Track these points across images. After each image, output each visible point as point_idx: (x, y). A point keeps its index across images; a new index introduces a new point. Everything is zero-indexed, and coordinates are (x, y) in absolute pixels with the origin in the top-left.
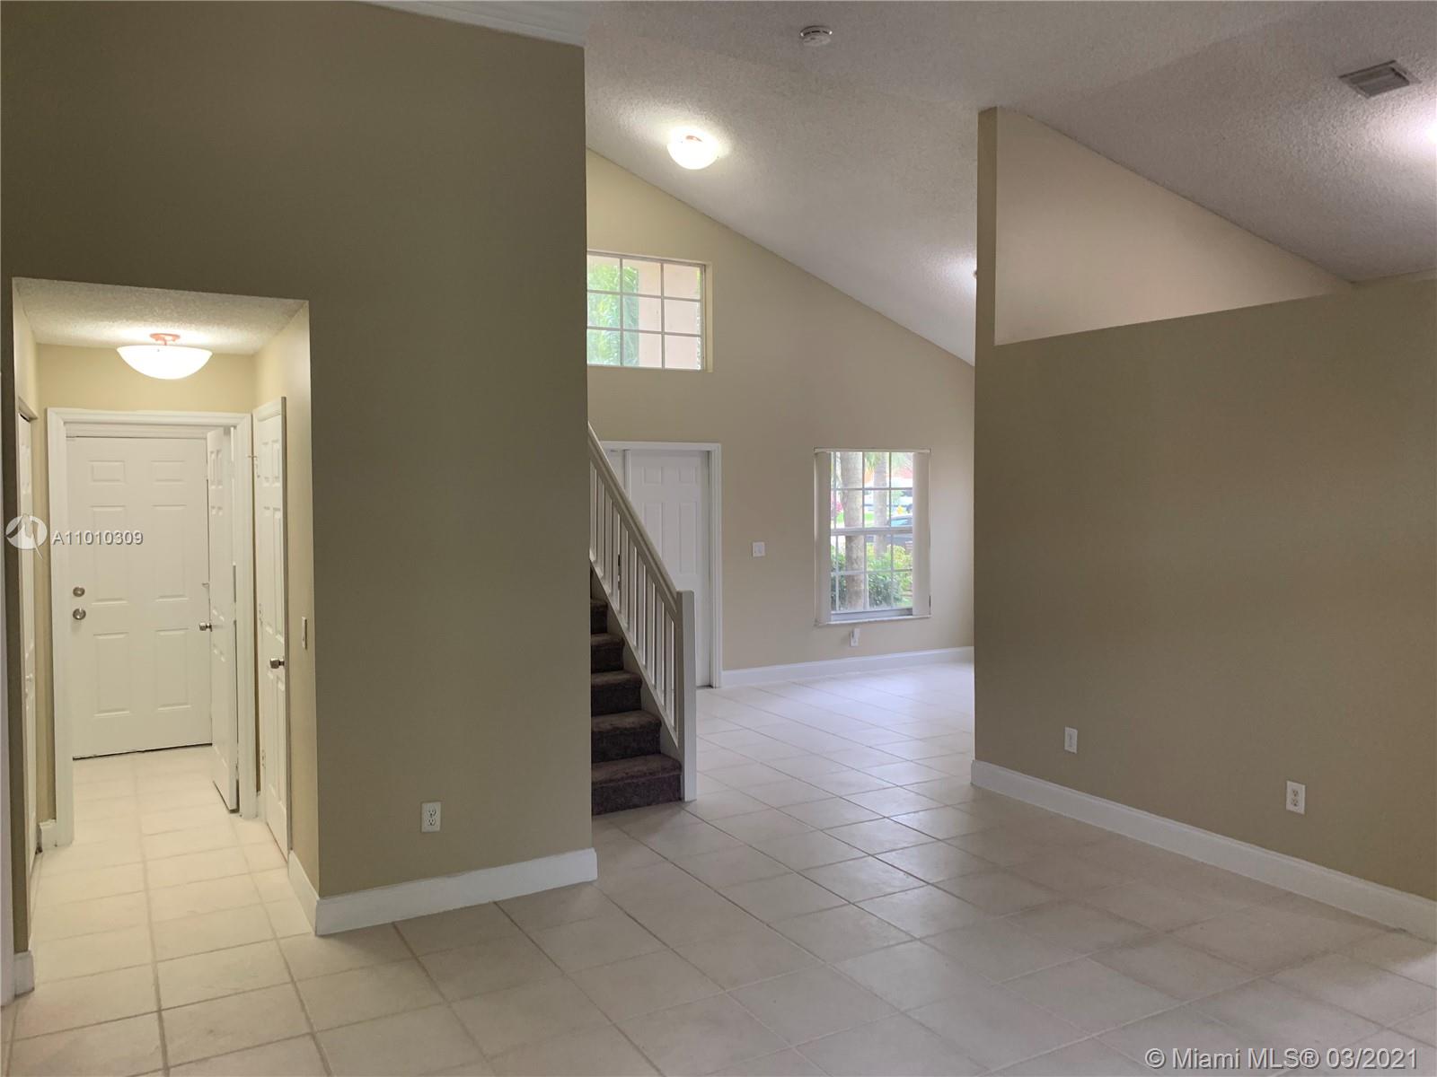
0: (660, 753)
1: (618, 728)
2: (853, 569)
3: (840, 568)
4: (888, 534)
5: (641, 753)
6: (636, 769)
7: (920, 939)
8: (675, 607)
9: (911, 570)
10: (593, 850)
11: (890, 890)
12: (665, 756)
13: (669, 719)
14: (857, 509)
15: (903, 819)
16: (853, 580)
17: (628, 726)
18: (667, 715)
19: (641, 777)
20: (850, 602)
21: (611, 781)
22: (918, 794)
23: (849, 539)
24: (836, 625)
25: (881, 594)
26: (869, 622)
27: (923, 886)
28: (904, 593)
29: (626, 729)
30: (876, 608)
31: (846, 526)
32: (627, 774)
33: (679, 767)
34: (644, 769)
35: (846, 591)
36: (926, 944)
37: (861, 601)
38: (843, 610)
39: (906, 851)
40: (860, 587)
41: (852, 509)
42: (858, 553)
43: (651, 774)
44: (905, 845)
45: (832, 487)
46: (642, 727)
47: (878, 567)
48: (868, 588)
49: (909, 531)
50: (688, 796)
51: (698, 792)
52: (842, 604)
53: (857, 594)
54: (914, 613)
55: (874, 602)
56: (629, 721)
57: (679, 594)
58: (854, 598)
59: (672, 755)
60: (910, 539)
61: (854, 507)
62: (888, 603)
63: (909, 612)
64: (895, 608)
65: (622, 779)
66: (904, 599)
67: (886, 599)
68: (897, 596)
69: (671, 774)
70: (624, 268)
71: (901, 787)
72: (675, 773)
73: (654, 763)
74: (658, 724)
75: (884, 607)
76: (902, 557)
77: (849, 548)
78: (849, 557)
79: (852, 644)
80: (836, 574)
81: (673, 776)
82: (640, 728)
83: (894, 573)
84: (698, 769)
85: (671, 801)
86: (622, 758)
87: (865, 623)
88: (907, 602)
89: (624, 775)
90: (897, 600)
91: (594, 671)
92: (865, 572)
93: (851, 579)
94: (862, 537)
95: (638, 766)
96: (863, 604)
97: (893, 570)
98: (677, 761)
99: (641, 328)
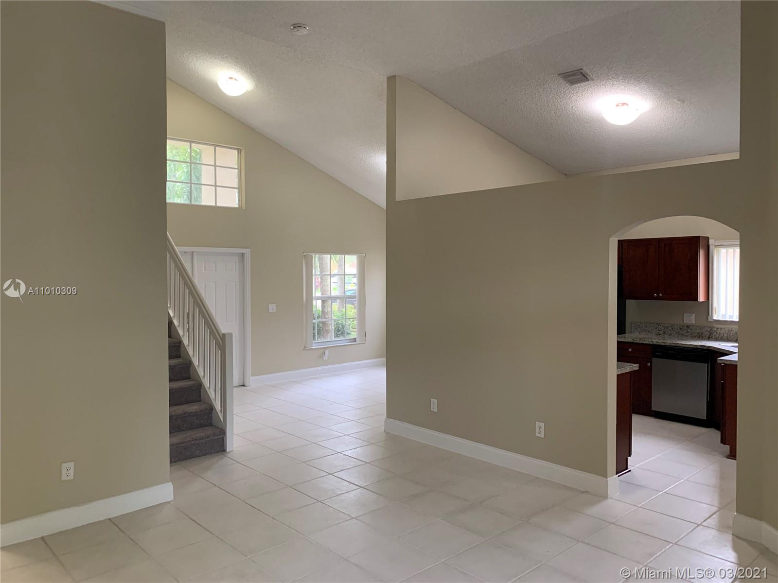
0: (212, 425)
1: (187, 413)
2: (325, 318)
3: (318, 317)
4: (345, 299)
5: (202, 426)
6: (198, 435)
7: (356, 518)
8: (221, 342)
9: (355, 318)
10: (171, 483)
11: (340, 492)
12: (215, 426)
13: (218, 406)
14: (327, 285)
15: (349, 453)
16: (326, 324)
17: (193, 411)
18: (216, 404)
19: (201, 439)
20: (323, 336)
21: (183, 443)
22: (357, 438)
23: (323, 302)
24: (315, 349)
25: (340, 331)
26: (333, 346)
27: (358, 489)
28: (353, 330)
29: (192, 413)
30: (337, 339)
31: (322, 294)
32: (192, 438)
33: (223, 432)
34: (202, 435)
35: (321, 330)
36: (358, 520)
37: (329, 335)
38: (320, 341)
39: (349, 470)
40: (329, 327)
41: (325, 285)
42: (328, 309)
43: (207, 437)
44: (349, 467)
45: (313, 273)
46: (201, 411)
47: (339, 317)
48: (333, 328)
49: (354, 297)
50: (229, 448)
51: (234, 446)
52: (319, 337)
53: (327, 331)
54: (357, 341)
55: (337, 336)
56: (193, 408)
57: (224, 335)
58: (325, 333)
59: (220, 426)
60: (355, 301)
61: (326, 284)
62: (344, 336)
63: (354, 340)
64: (347, 338)
65: (189, 441)
66: (353, 333)
67: (343, 334)
68: (349, 332)
69: (219, 437)
70: (192, 148)
71: (348, 435)
72: (221, 436)
73: (209, 431)
74: (211, 409)
75: (341, 338)
76: (352, 311)
77: (323, 307)
78: (323, 312)
79: (324, 359)
80: (316, 321)
81: (220, 438)
82: (200, 412)
83: (347, 320)
84: (234, 433)
85: (219, 452)
86: (190, 430)
87: (331, 347)
88: (354, 335)
89: (191, 439)
90: (348, 334)
91: (170, 380)
92: (332, 320)
93: (324, 323)
94: (330, 301)
95: (199, 434)
96: (331, 337)
97: (346, 318)
98: (222, 429)
99: (203, 183)
